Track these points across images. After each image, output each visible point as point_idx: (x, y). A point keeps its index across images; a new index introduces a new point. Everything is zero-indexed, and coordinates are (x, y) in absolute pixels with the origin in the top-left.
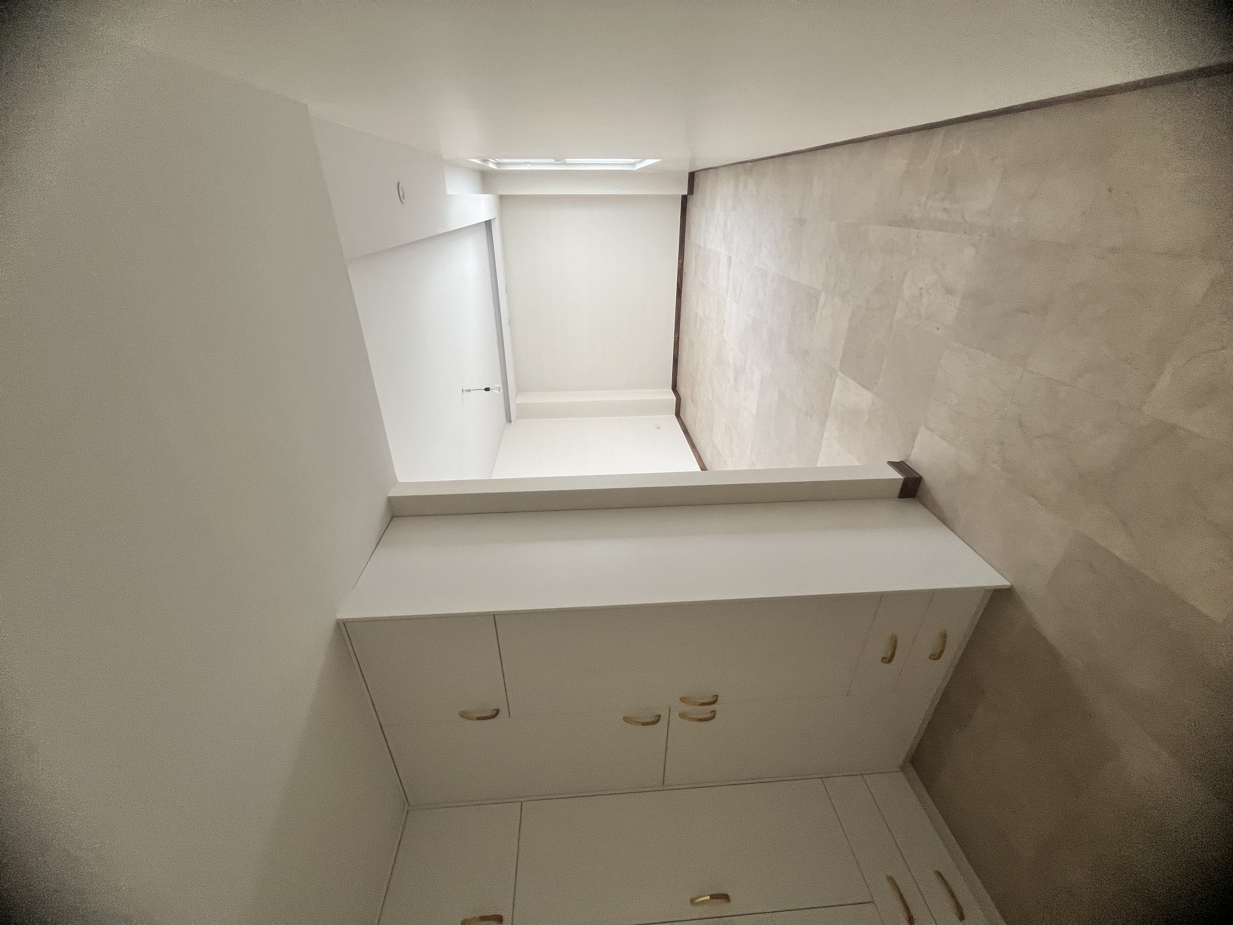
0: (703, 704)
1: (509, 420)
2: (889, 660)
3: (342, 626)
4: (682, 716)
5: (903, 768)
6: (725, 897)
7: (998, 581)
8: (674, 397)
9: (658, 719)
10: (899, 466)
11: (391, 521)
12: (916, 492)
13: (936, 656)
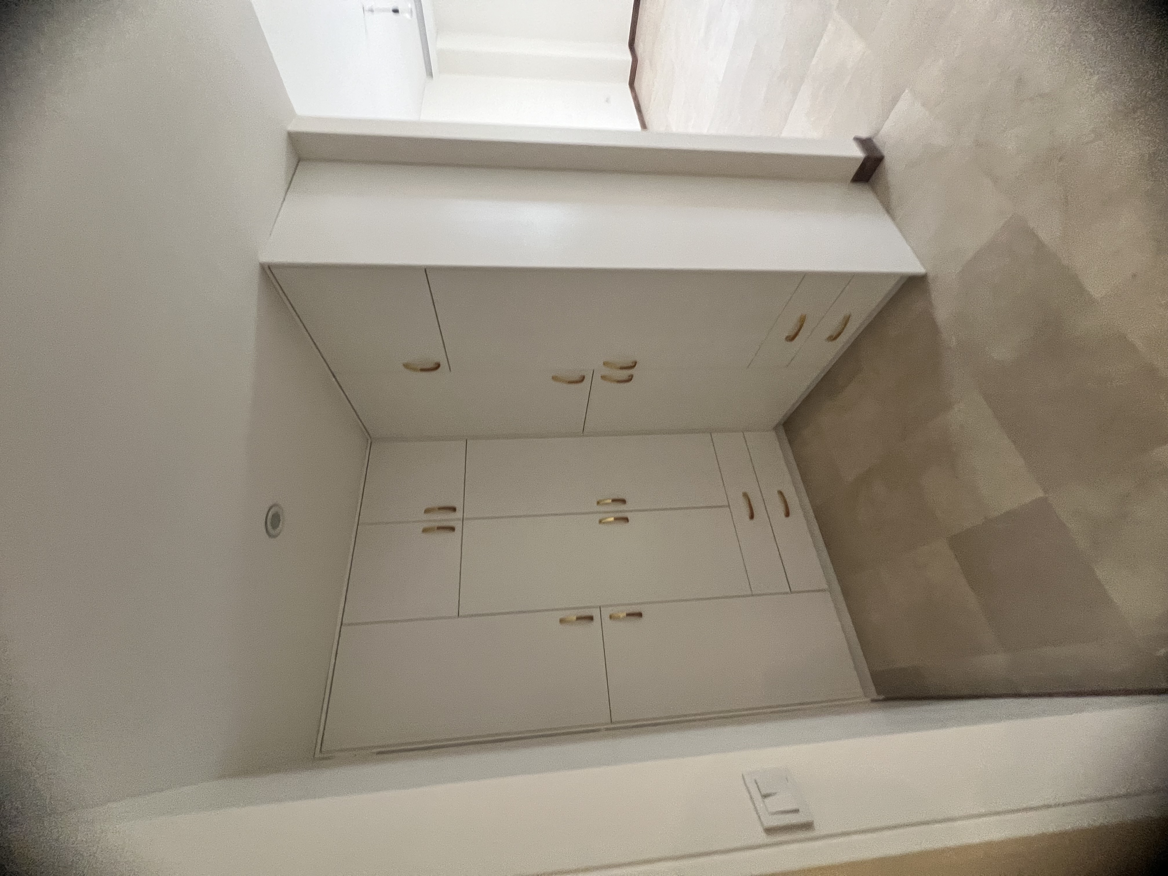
0: (622, 368)
1: (430, 74)
2: (791, 338)
3: (268, 272)
4: (603, 377)
5: (775, 428)
6: (623, 501)
7: (916, 268)
8: (630, 58)
9: (582, 379)
10: (865, 143)
11: (297, 165)
12: (870, 176)
13: (833, 338)
